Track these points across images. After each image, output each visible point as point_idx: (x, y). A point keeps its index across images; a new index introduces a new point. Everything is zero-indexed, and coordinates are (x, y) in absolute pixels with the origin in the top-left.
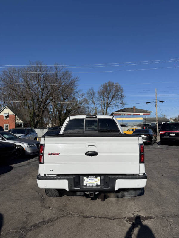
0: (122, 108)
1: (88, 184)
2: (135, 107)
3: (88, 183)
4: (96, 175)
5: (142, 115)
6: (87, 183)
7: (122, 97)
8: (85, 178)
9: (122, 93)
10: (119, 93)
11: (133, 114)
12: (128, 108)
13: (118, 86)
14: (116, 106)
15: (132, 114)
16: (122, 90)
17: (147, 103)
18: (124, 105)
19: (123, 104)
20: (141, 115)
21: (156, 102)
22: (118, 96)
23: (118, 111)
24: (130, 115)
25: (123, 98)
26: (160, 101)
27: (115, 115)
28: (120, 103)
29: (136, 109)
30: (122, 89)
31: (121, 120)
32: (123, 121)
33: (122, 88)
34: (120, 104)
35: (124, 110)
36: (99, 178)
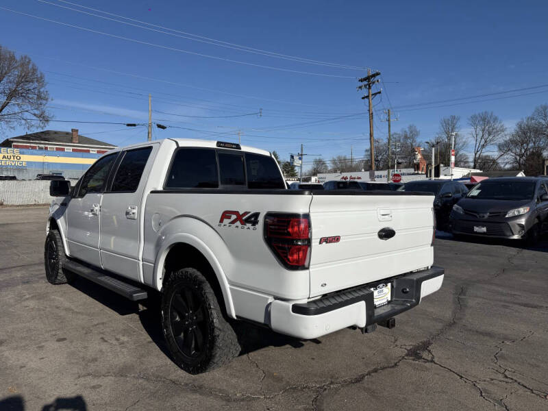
0: (40, 130)
2: (77, 131)
5: (94, 152)
7: (39, 97)
9: (42, 86)
10: (31, 86)
11: (72, 148)
12: (56, 133)
13: (30, 66)
14: (23, 122)
15: (68, 149)
16: (40, 80)
17: (128, 125)
18: (47, 121)
19: (44, 118)
20: (91, 152)
21: (150, 126)
22: (27, 93)
23: (27, 138)
24: (63, 150)
25: (44, 102)
26: (159, 126)
27: (16, 147)
28: (35, 115)
29: (80, 137)
30: (39, 76)
31: (44, 163)
32: (49, 164)
33: (41, 74)
34: (35, 118)
35: (44, 137)
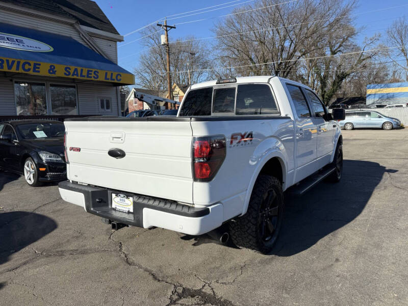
1: (118, 207)
3: (119, 205)
4: (128, 194)
6: (117, 204)
8: (114, 195)
36: (131, 199)
